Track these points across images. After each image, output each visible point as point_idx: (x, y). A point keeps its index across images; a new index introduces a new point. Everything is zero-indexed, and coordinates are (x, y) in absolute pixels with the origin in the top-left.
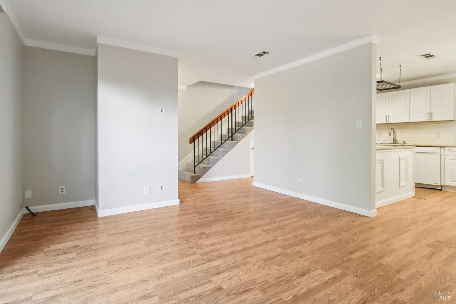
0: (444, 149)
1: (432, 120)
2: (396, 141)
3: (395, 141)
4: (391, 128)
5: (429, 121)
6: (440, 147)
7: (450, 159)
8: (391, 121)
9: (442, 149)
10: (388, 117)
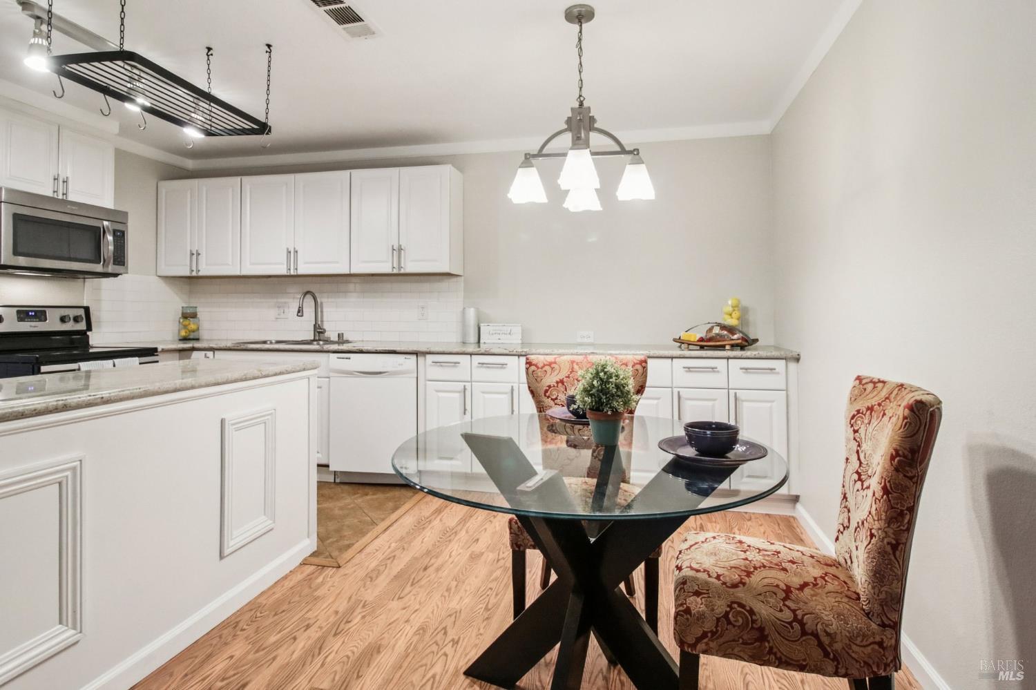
0: (425, 359)
1: (402, 271)
2: (322, 333)
3: (319, 331)
4: (305, 291)
5: (395, 271)
6: (416, 353)
7: (437, 391)
8: (303, 269)
9: (421, 359)
10: (292, 254)
